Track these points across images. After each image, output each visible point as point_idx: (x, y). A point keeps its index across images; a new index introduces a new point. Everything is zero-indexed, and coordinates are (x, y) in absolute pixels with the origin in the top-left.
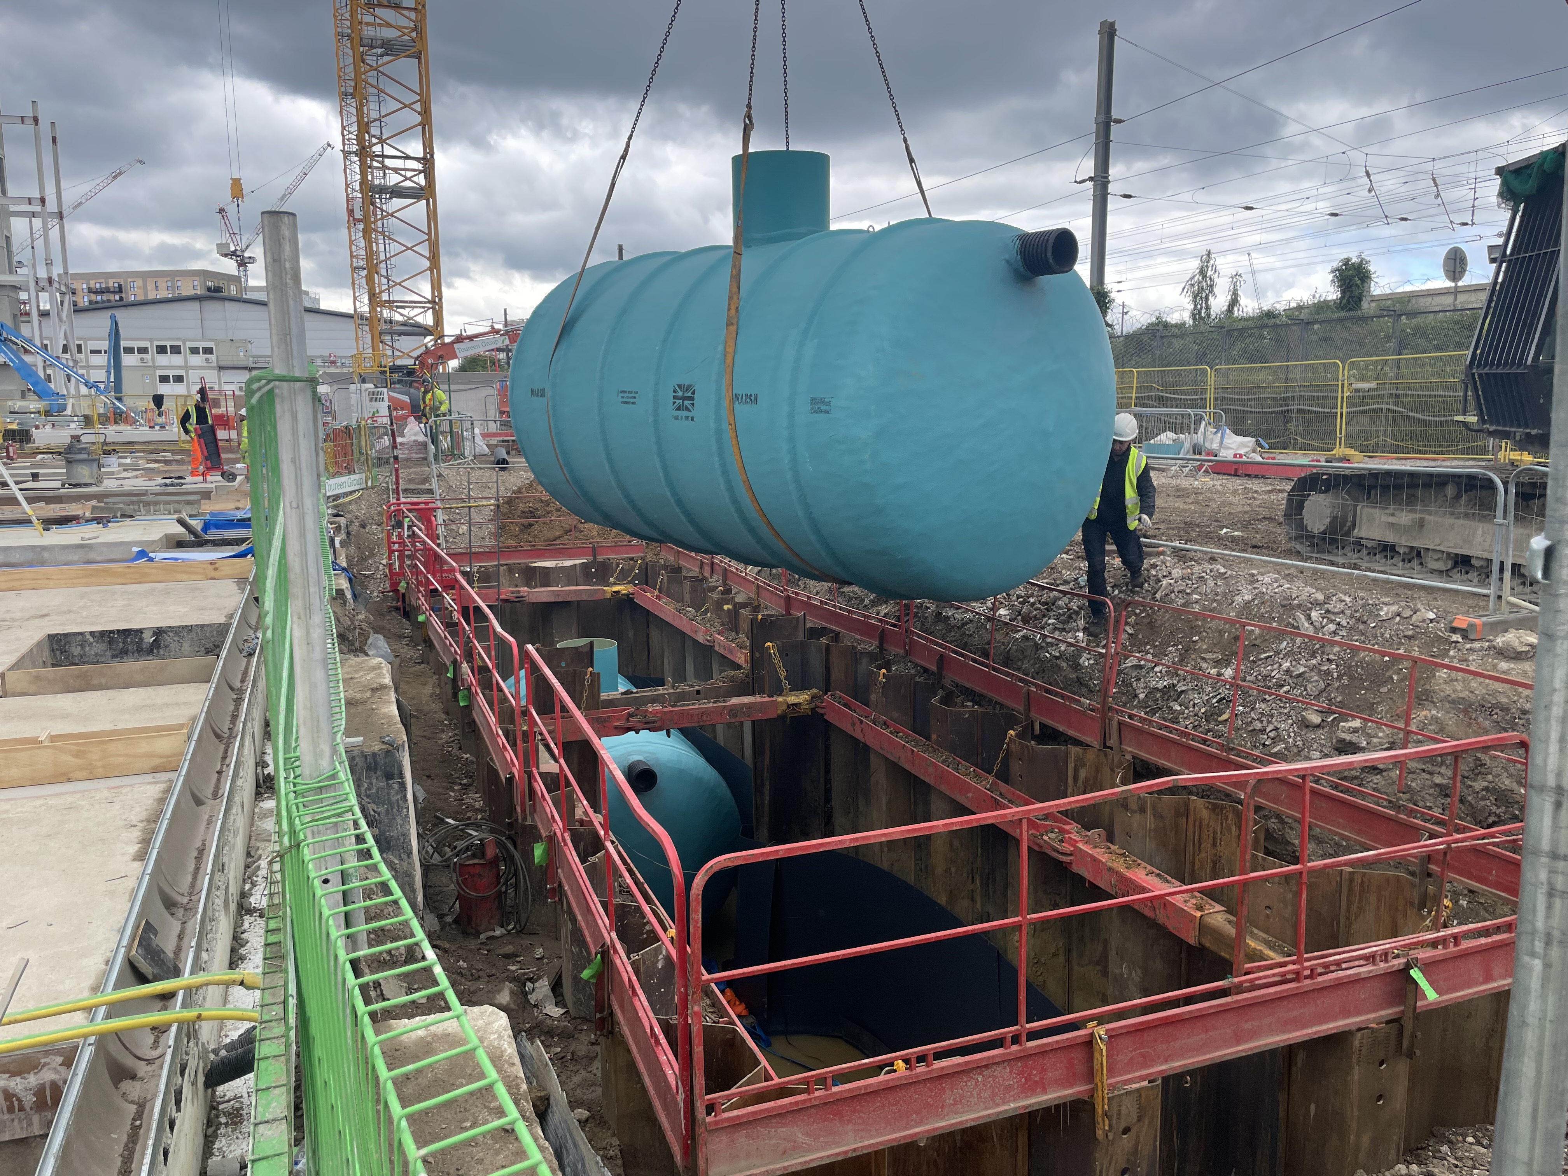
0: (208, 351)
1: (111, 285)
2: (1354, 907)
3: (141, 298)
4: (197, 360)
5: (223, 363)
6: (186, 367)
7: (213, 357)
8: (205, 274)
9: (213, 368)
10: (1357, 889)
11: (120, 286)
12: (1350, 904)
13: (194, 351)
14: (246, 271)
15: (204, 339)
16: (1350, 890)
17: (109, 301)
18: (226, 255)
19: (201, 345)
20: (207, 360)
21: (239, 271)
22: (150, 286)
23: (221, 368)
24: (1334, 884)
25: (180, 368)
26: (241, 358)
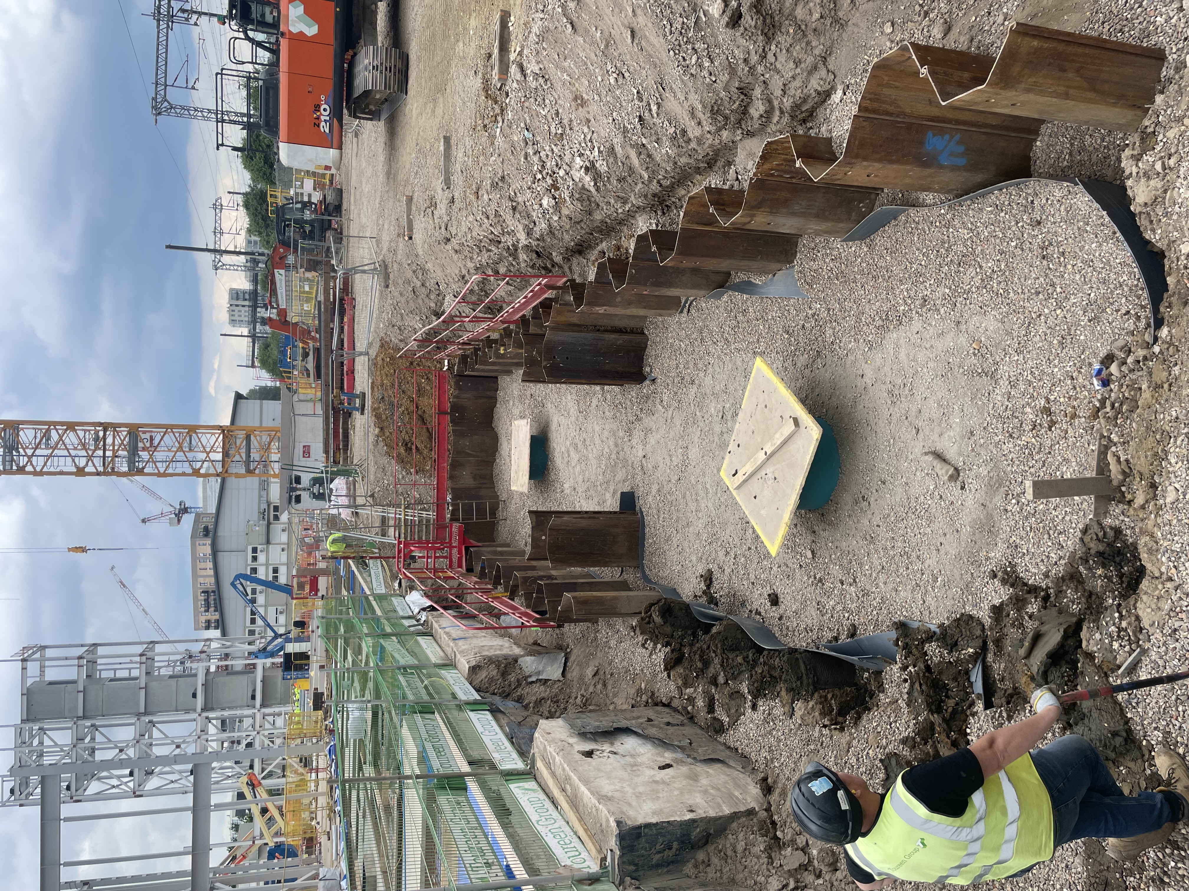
0: (255, 550)
1: (203, 598)
2: (891, 109)
3: (213, 580)
4: (262, 558)
5: (264, 540)
6: (267, 565)
7: (260, 547)
8: (193, 537)
9: (268, 548)
10: (876, 105)
11: (203, 592)
12: (888, 113)
13: (255, 559)
14: (191, 508)
15: (245, 551)
16: (874, 111)
17: (215, 600)
18: (179, 521)
19: (250, 554)
20: (261, 551)
21: (191, 513)
22: (203, 573)
23: (268, 542)
24: (865, 124)
25: (267, 569)
26: (260, 528)
